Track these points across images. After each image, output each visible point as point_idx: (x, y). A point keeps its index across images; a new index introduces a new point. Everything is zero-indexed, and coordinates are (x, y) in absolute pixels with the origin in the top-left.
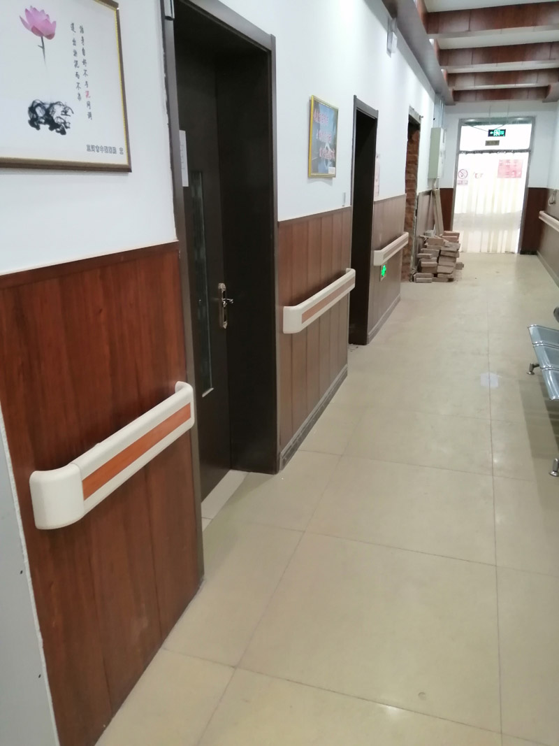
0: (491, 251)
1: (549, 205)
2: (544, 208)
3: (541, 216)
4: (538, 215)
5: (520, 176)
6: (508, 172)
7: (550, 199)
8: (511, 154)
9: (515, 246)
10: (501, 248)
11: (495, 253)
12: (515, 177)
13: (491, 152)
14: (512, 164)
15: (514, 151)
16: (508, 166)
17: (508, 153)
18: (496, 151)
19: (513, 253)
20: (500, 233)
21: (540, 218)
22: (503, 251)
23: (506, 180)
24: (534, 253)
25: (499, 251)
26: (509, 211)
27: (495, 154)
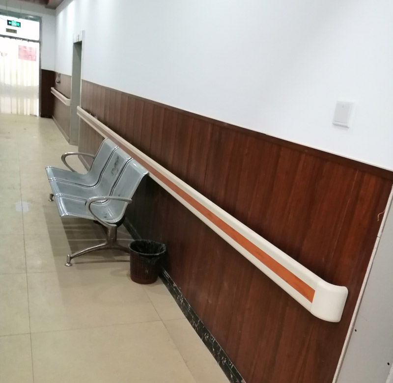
0: (19, 112)
1: (57, 83)
2: (54, 85)
3: (52, 91)
4: (50, 90)
5: (35, 60)
6: (26, 55)
7: (57, 79)
8: (26, 42)
9: (36, 111)
10: (27, 112)
11: (22, 115)
12: (32, 60)
13: (11, 37)
14: (28, 49)
15: (29, 40)
16: (25, 51)
17: (24, 41)
18: (16, 38)
19: (36, 116)
20: (25, 100)
21: (52, 92)
22: (29, 114)
23: (25, 61)
24: (50, 117)
25: (25, 113)
26: (29, 85)
27: (14, 40)
